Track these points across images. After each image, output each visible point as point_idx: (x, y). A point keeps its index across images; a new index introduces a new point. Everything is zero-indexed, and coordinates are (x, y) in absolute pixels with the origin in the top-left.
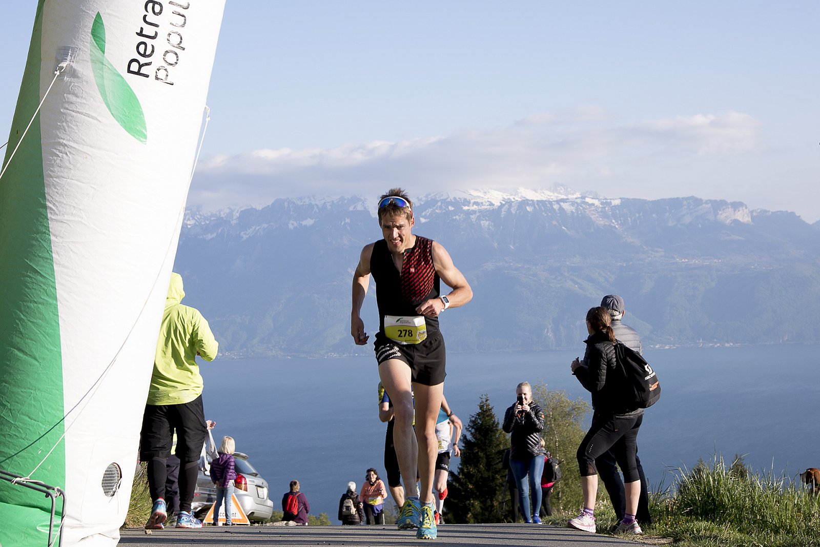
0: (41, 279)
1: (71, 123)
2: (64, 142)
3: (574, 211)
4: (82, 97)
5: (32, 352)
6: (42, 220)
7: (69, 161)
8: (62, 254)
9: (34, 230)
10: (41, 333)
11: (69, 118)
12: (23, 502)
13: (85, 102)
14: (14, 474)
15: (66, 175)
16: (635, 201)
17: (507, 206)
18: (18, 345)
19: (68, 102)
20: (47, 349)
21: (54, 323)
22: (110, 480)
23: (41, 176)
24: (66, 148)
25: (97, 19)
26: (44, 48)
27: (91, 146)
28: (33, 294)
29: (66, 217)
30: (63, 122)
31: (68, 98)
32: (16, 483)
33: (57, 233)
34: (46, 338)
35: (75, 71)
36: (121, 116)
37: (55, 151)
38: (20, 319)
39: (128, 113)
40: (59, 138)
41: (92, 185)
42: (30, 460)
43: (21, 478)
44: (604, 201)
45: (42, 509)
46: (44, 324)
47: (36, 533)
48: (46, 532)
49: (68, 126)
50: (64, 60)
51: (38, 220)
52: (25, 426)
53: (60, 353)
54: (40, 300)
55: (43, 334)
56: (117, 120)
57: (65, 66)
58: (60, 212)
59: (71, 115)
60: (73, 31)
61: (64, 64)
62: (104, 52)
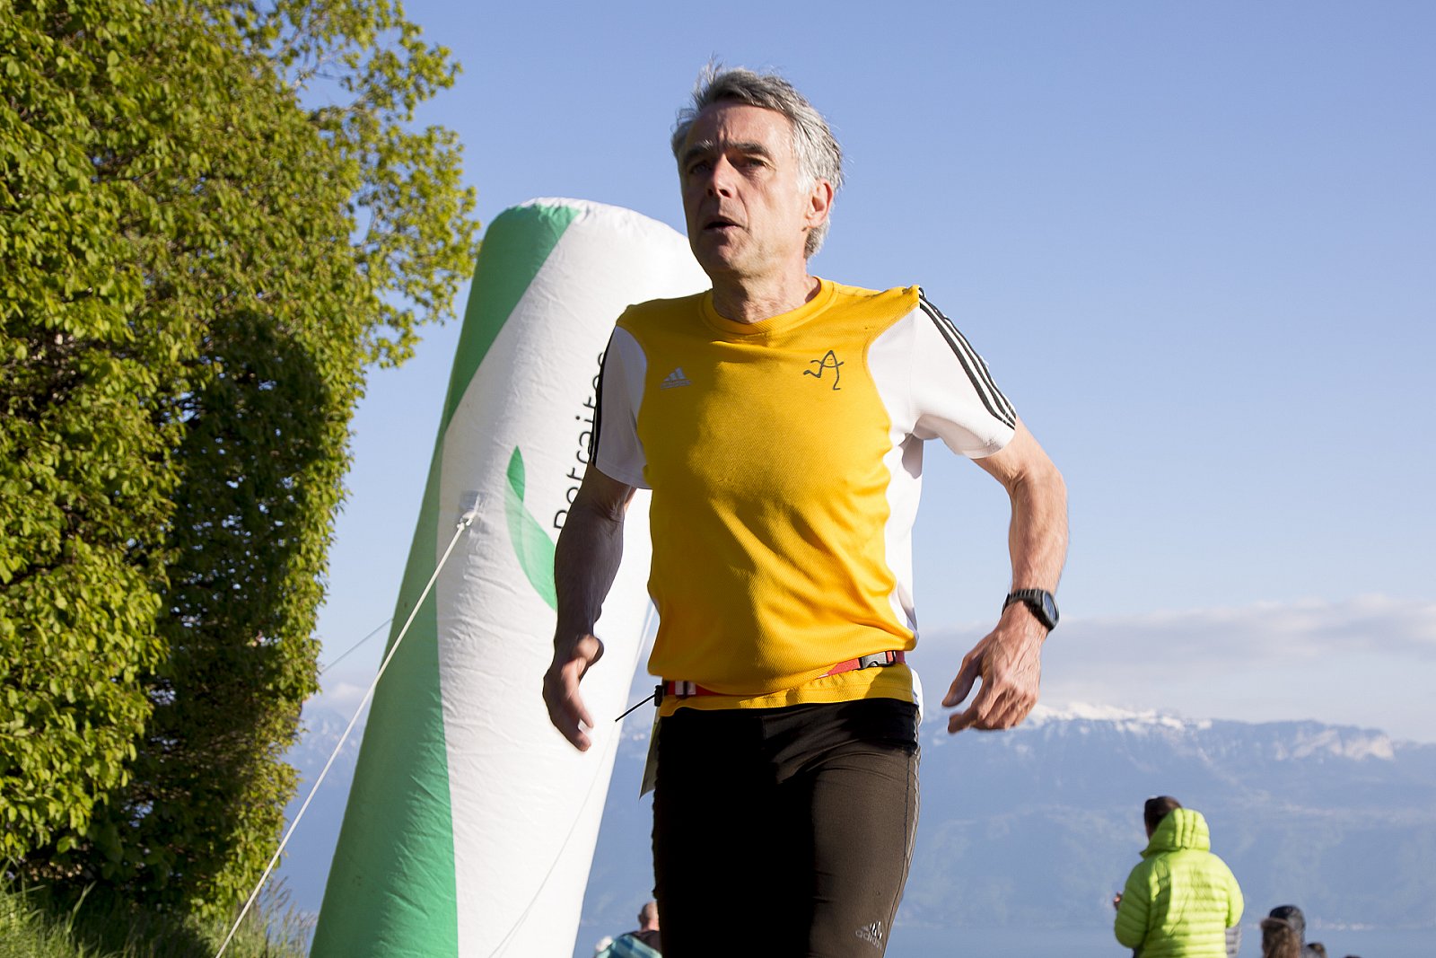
0: (432, 803)
1: (479, 596)
2: (468, 619)
4: (492, 560)
5: (418, 900)
6: (435, 724)
7: (473, 644)
8: (461, 770)
9: (425, 736)
10: (431, 876)
11: (474, 588)
13: (495, 566)
15: (468, 664)
18: (401, 892)
19: (474, 567)
20: (438, 897)
21: (448, 863)
23: (436, 665)
24: (469, 627)
25: (514, 456)
26: (443, 494)
27: (502, 627)
28: (421, 823)
29: (467, 721)
30: (466, 592)
31: (473, 561)
33: (454, 742)
34: (437, 883)
35: (484, 524)
37: (455, 631)
38: (405, 857)
40: (461, 614)
41: (501, 678)
46: (435, 863)
49: (473, 599)
50: (470, 509)
51: (430, 724)
53: (455, 904)
54: (431, 832)
58: (459, 713)
59: (476, 584)
60: (483, 471)
61: (471, 516)
62: (522, 499)
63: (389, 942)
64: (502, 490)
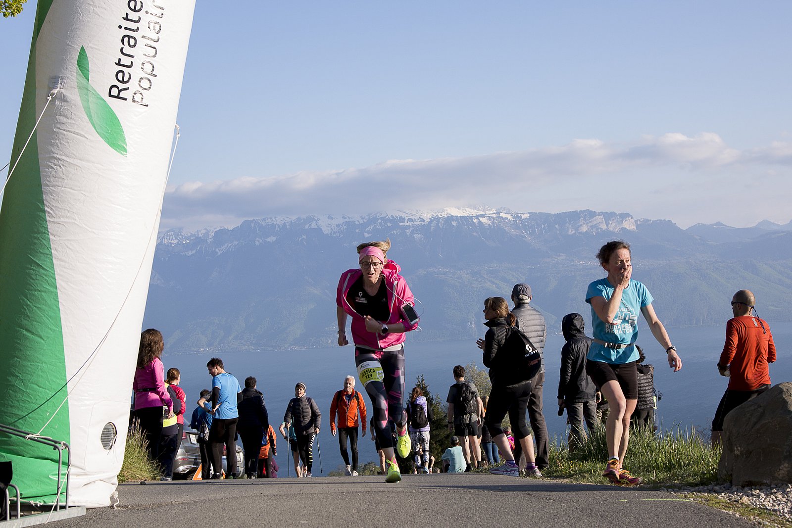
0: (43, 271)
1: (64, 141)
2: (58, 156)
3: (491, 224)
4: (71, 118)
5: (38, 332)
6: (41, 222)
7: (63, 172)
8: (59, 249)
9: (36, 230)
10: (45, 316)
11: (61, 137)
12: (36, 455)
13: (74, 122)
14: (27, 432)
15: (60, 184)
16: (541, 215)
17: (435, 221)
18: (27, 326)
19: (60, 123)
20: (50, 329)
21: (55, 308)
22: (108, 436)
23: (40, 185)
24: (59, 161)
25: (81, 52)
26: (38, 78)
27: (80, 159)
28: (36, 284)
29: (62, 219)
30: (56, 139)
31: (59, 120)
32: (28, 439)
33: (55, 233)
34: (49, 320)
35: (64, 96)
36: (105, 134)
37: (49, 163)
38: (28, 305)
39: (111, 131)
40: (54, 153)
41: (82, 192)
42: (40, 421)
43: (32, 434)
44: (516, 215)
45: (52, 460)
46: (47, 308)
47: (48, 481)
48: (55, 479)
49: (61, 143)
50: (55, 87)
51: (38, 222)
52: (35, 393)
53: (61, 333)
54: (43, 289)
55: (47, 318)
56: (102, 138)
57: (56, 92)
58: (56, 215)
59: (62, 134)
60: (61, 62)
61: (55, 91)
62: (88, 80)
63: (21, 359)
64: (75, 74)
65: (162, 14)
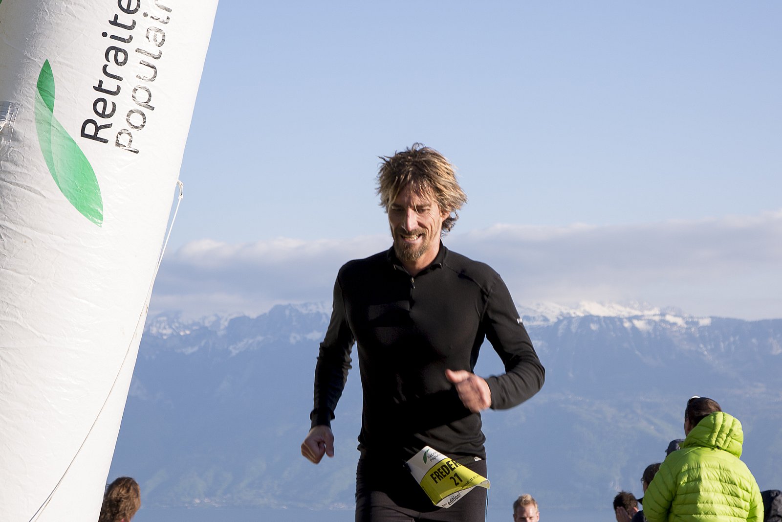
1: (8, 199)
3: (651, 331)
4: (23, 166)
7: (4, 246)
13: (26, 171)
16: (729, 322)
17: (565, 322)
19: (5, 172)
25: (44, 69)
27: (31, 228)
31: (5, 167)
35: (15, 132)
36: (71, 191)
41: (31, 277)
44: (690, 320)
49: (4, 203)
60: (13, 82)
62: (52, 110)
64: (32, 100)
65: (168, 18)
